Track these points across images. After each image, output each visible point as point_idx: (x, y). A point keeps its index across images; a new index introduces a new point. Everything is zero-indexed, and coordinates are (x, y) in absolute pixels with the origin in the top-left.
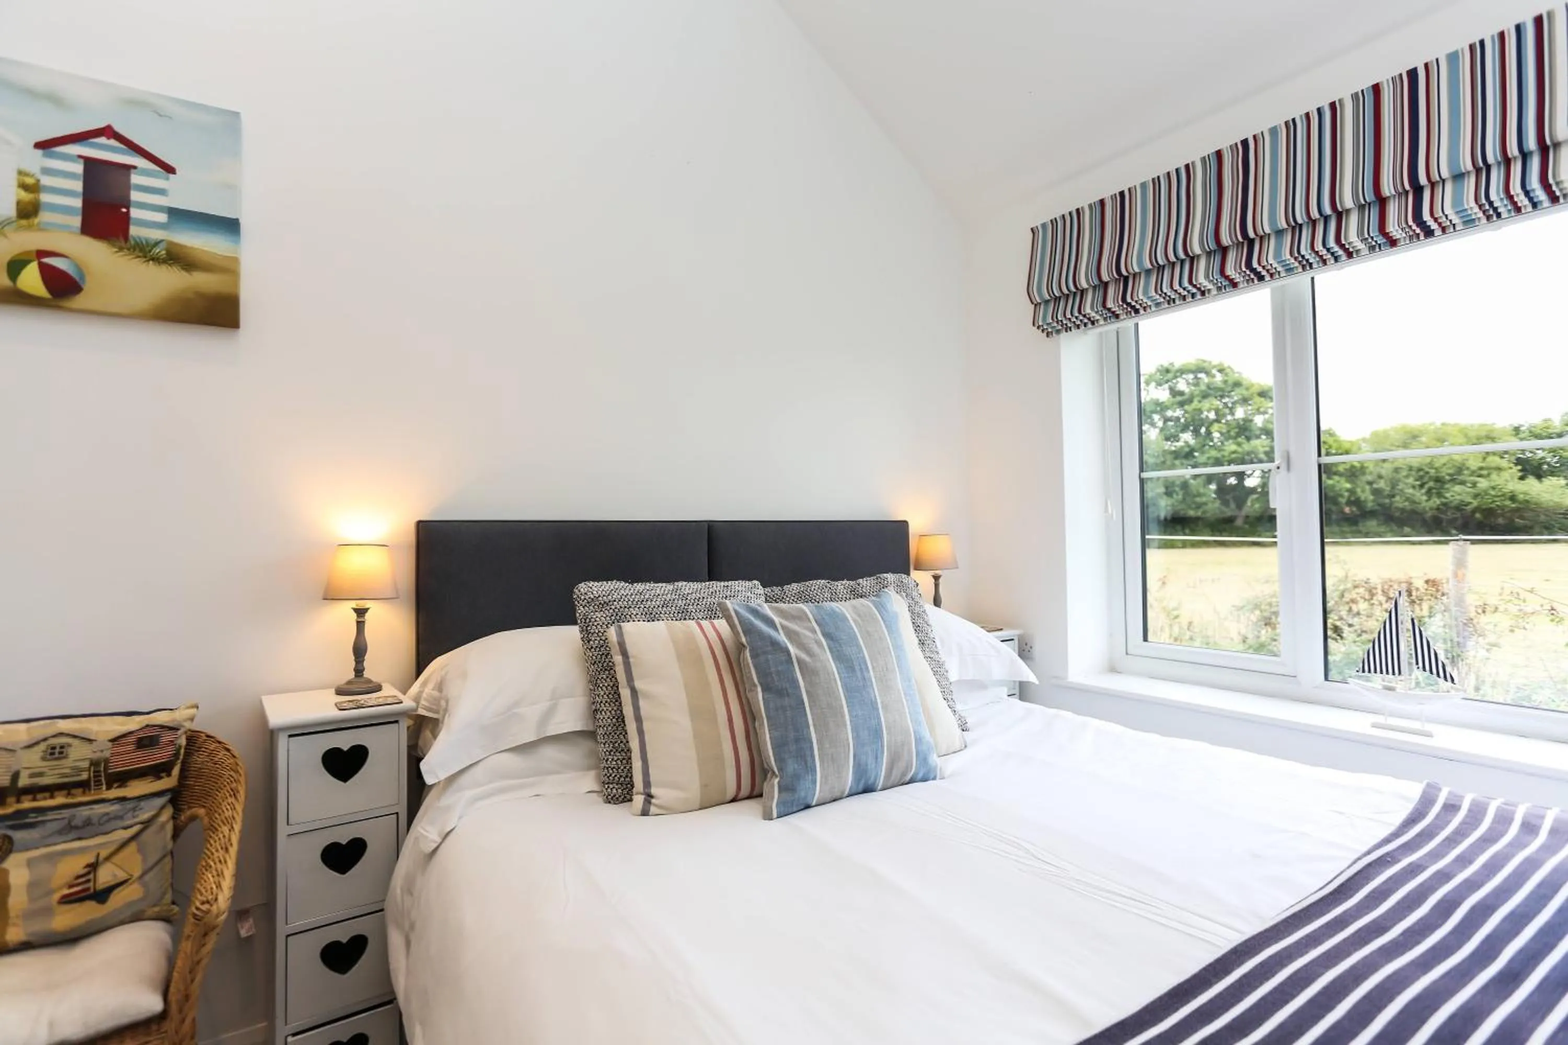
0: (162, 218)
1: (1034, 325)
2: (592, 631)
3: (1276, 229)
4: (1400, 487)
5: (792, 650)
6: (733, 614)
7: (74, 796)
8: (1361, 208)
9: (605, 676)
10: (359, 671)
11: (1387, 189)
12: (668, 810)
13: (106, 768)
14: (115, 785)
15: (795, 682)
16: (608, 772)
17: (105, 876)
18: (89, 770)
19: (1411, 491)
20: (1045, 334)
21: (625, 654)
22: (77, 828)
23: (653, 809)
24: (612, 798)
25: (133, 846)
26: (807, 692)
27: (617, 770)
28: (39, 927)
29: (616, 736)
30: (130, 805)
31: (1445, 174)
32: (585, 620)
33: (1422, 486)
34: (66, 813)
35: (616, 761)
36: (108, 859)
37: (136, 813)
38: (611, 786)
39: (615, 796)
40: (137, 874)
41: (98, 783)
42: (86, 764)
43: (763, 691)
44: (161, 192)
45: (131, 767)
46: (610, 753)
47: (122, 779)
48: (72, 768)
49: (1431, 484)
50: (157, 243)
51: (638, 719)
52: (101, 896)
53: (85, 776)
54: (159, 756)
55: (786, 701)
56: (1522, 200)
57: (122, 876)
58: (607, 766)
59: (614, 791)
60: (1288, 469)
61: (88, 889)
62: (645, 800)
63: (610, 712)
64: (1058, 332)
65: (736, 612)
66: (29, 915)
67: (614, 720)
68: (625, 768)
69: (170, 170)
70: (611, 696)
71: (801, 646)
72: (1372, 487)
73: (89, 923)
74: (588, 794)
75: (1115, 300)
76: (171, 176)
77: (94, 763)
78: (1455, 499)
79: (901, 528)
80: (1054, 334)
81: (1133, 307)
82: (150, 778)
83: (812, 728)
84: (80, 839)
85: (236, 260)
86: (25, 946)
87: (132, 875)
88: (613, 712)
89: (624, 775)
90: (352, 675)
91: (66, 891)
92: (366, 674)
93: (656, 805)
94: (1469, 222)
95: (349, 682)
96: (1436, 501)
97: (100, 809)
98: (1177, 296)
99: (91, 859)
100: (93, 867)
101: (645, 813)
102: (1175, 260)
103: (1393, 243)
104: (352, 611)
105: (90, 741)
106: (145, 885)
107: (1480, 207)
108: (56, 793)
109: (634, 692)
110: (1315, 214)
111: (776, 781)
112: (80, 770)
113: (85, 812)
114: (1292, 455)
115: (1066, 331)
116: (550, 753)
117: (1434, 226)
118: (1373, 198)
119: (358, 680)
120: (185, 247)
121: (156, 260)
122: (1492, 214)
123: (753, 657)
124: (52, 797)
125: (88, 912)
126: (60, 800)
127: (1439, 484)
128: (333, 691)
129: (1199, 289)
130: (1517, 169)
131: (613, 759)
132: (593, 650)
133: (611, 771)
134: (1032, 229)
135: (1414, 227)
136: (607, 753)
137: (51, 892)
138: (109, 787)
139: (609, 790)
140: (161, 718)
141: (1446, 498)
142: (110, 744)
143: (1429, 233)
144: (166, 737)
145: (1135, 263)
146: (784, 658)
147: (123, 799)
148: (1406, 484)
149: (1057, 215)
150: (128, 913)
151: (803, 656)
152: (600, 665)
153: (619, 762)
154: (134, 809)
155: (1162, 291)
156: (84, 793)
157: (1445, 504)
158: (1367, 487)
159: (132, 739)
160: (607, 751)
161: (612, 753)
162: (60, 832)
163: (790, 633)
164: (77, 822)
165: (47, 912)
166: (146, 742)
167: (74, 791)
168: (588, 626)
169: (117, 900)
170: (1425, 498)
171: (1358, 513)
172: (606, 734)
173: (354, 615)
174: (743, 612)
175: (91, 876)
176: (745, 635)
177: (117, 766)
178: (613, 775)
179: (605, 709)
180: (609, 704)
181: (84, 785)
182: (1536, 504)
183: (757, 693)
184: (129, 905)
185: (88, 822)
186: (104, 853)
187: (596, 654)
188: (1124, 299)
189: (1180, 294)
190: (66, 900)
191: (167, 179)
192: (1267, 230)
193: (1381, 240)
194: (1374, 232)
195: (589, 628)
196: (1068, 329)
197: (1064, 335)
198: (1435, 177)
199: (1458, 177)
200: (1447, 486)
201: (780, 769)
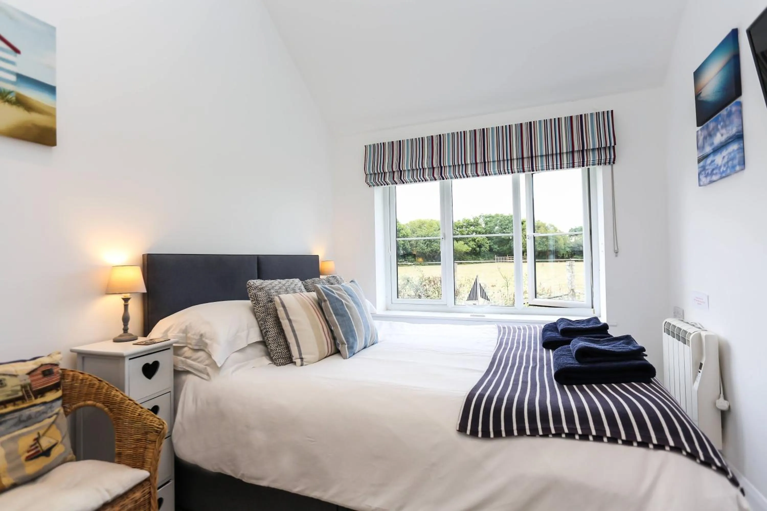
0: (13, 78)
1: (366, 182)
2: (259, 300)
3: (449, 165)
4: (418, 243)
5: (343, 300)
6: (320, 289)
7: (18, 405)
8: (471, 164)
9: (269, 318)
10: (125, 330)
11: (478, 161)
12: (310, 363)
13: (31, 389)
14: (39, 396)
15: (346, 311)
16: (278, 354)
17: (45, 443)
18: (22, 390)
19: (422, 245)
20: (369, 186)
21: (284, 307)
22: (24, 421)
23: (305, 363)
24: (281, 364)
25: (54, 427)
26: (351, 315)
27: (281, 353)
28: (19, 474)
29: (278, 340)
30: (48, 405)
31: (491, 160)
32: (255, 295)
33: (425, 243)
34: (17, 414)
35: (280, 350)
36: (44, 434)
37: (52, 409)
38: (280, 360)
39: (282, 363)
40: (60, 440)
41: (29, 397)
42: (19, 388)
43: (335, 315)
44: (13, 63)
45: (43, 387)
46: (277, 347)
47: (41, 392)
48: (12, 391)
49: (428, 242)
50: (10, 92)
51: (294, 331)
52: (47, 453)
53: (20, 394)
54: (54, 380)
55: (345, 318)
56: (506, 171)
57: (53, 442)
58: (277, 352)
59: (282, 361)
60: (445, 239)
61: (39, 451)
62: (301, 360)
63: (274, 331)
64: (374, 186)
65: (321, 288)
66: (11, 470)
67: (276, 334)
68: (284, 352)
69: (17, 51)
70: (273, 325)
71: (344, 299)
72: (410, 243)
73: (44, 468)
74: (270, 365)
75: (397, 178)
76: (18, 55)
77: (24, 387)
78: (435, 248)
79: (316, 258)
80: (372, 187)
81: (403, 181)
82: (55, 391)
83: (354, 327)
84: (26, 427)
85: (54, 109)
86: (14, 486)
87: (58, 441)
88: (275, 331)
89: (284, 354)
90: (122, 332)
91: (27, 454)
92: (129, 331)
93: (305, 362)
94: (495, 174)
95: (121, 336)
96: (429, 249)
97: (34, 410)
98: (418, 180)
99: (36, 436)
100: (37, 440)
101: (302, 365)
102: (418, 168)
103: (478, 176)
104: (122, 299)
105: (15, 376)
106: (64, 445)
107: (498, 171)
108: (7, 405)
109: (290, 320)
110: (460, 163)
111: (346, 346)
112: (16, 392)
113: (27, 413)
114: (446, 234)
115: (377, 186)
116: (250, 351)
117: (488, 173)
118: (475, 162)
119: (126, 334)
120: (26, 97)
121: (9, 102)
122: (500, 173)
123: (330, 304)
124: (6, 407)
125: (42, 462)
126: (10, 408)
127: (430, 242)
128: (112, 340)
129: (425, 179)
130: (506, 162)
131: (279, 349)
132: (262, 307)
133: (279, 354)
134: (365, 146)
135: (484, 173)
136: (276, 347)
137: (20, 456)
138: (36, 398)
139: (279, 361)
140: (46, 360)
141: (432, 248)
142: (28, 376)
143: (486, 175)
144: (55, 370)
145: (405, 166)
146: (340, 303)
147: (44, 403)
148: (421, 242)
149: (376, 143)
150: (60, 460)
151: (347, 303)
152: (266, 313)
153: (282, 350)
154: (51, 408)
155: (414, 178)
156: (23, 403)
157: (432, 250)
158: (409, 243)
159: (39, 372)
160: (276, 346)
161: (278, 347)
162: (15, 425)
163: (338, 294)
164: (24, 418)
165: (21, 466)
166: (47, 373)
167: (17, 403)
168: (257, 298)
169: (55, 453)
170: (426, 248)
171: (406, 253)
172: (273, 340)
173: (123, 302)
174: (323, 288)
175: (37, 445)
176: (326, 296)
177: (36, 387)
178: (280, 355)
179: (271, 330)
180: (273, 328)
181: (22, 399)
182: (456, 250)
183: (333, 317)
184: (61, 455)
185: (29, 418)
186: (41, 432)
187: (263, 309)
188: (401, 178)
189: (419, 180)
190: (29, 459)
191: (16, 56)
192: (447, 165)
193: (475, 174)
194: (475, 172)
195: (258, 299)
196: (378, 185)
197: (376, 187)
198: (489, 161)
199: (494, 162)
200: (432, 243)
201: (347, 342)
